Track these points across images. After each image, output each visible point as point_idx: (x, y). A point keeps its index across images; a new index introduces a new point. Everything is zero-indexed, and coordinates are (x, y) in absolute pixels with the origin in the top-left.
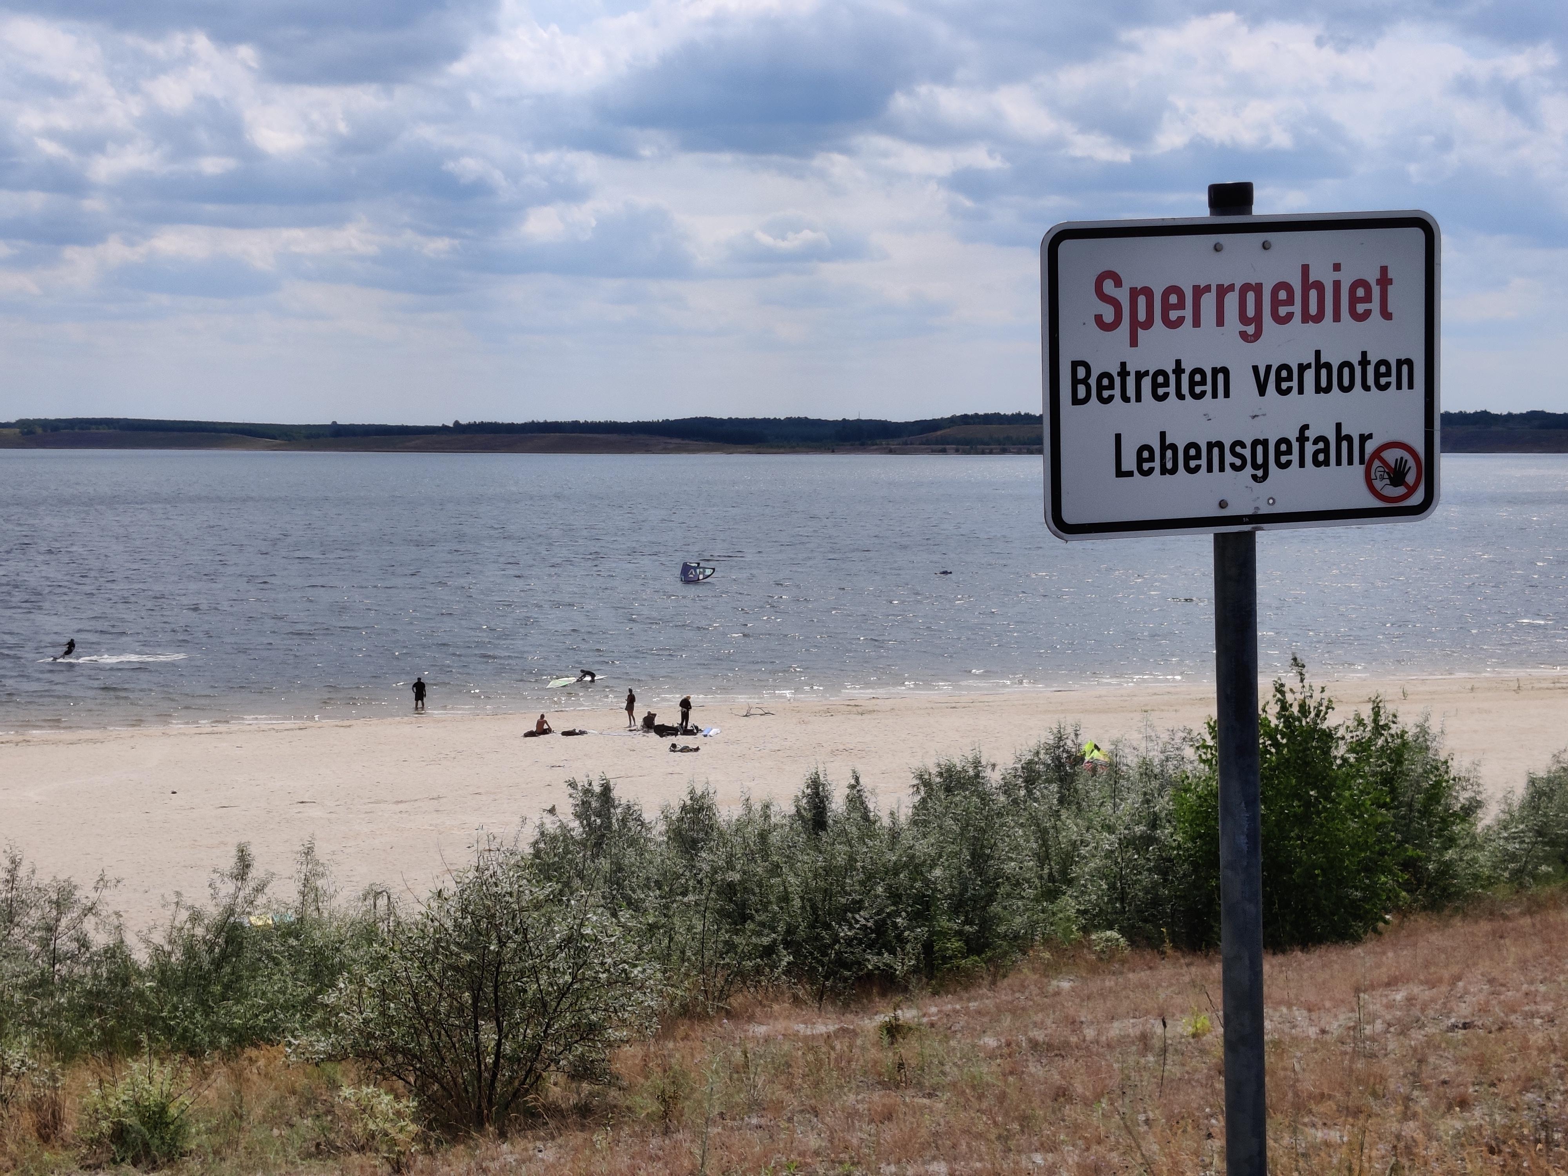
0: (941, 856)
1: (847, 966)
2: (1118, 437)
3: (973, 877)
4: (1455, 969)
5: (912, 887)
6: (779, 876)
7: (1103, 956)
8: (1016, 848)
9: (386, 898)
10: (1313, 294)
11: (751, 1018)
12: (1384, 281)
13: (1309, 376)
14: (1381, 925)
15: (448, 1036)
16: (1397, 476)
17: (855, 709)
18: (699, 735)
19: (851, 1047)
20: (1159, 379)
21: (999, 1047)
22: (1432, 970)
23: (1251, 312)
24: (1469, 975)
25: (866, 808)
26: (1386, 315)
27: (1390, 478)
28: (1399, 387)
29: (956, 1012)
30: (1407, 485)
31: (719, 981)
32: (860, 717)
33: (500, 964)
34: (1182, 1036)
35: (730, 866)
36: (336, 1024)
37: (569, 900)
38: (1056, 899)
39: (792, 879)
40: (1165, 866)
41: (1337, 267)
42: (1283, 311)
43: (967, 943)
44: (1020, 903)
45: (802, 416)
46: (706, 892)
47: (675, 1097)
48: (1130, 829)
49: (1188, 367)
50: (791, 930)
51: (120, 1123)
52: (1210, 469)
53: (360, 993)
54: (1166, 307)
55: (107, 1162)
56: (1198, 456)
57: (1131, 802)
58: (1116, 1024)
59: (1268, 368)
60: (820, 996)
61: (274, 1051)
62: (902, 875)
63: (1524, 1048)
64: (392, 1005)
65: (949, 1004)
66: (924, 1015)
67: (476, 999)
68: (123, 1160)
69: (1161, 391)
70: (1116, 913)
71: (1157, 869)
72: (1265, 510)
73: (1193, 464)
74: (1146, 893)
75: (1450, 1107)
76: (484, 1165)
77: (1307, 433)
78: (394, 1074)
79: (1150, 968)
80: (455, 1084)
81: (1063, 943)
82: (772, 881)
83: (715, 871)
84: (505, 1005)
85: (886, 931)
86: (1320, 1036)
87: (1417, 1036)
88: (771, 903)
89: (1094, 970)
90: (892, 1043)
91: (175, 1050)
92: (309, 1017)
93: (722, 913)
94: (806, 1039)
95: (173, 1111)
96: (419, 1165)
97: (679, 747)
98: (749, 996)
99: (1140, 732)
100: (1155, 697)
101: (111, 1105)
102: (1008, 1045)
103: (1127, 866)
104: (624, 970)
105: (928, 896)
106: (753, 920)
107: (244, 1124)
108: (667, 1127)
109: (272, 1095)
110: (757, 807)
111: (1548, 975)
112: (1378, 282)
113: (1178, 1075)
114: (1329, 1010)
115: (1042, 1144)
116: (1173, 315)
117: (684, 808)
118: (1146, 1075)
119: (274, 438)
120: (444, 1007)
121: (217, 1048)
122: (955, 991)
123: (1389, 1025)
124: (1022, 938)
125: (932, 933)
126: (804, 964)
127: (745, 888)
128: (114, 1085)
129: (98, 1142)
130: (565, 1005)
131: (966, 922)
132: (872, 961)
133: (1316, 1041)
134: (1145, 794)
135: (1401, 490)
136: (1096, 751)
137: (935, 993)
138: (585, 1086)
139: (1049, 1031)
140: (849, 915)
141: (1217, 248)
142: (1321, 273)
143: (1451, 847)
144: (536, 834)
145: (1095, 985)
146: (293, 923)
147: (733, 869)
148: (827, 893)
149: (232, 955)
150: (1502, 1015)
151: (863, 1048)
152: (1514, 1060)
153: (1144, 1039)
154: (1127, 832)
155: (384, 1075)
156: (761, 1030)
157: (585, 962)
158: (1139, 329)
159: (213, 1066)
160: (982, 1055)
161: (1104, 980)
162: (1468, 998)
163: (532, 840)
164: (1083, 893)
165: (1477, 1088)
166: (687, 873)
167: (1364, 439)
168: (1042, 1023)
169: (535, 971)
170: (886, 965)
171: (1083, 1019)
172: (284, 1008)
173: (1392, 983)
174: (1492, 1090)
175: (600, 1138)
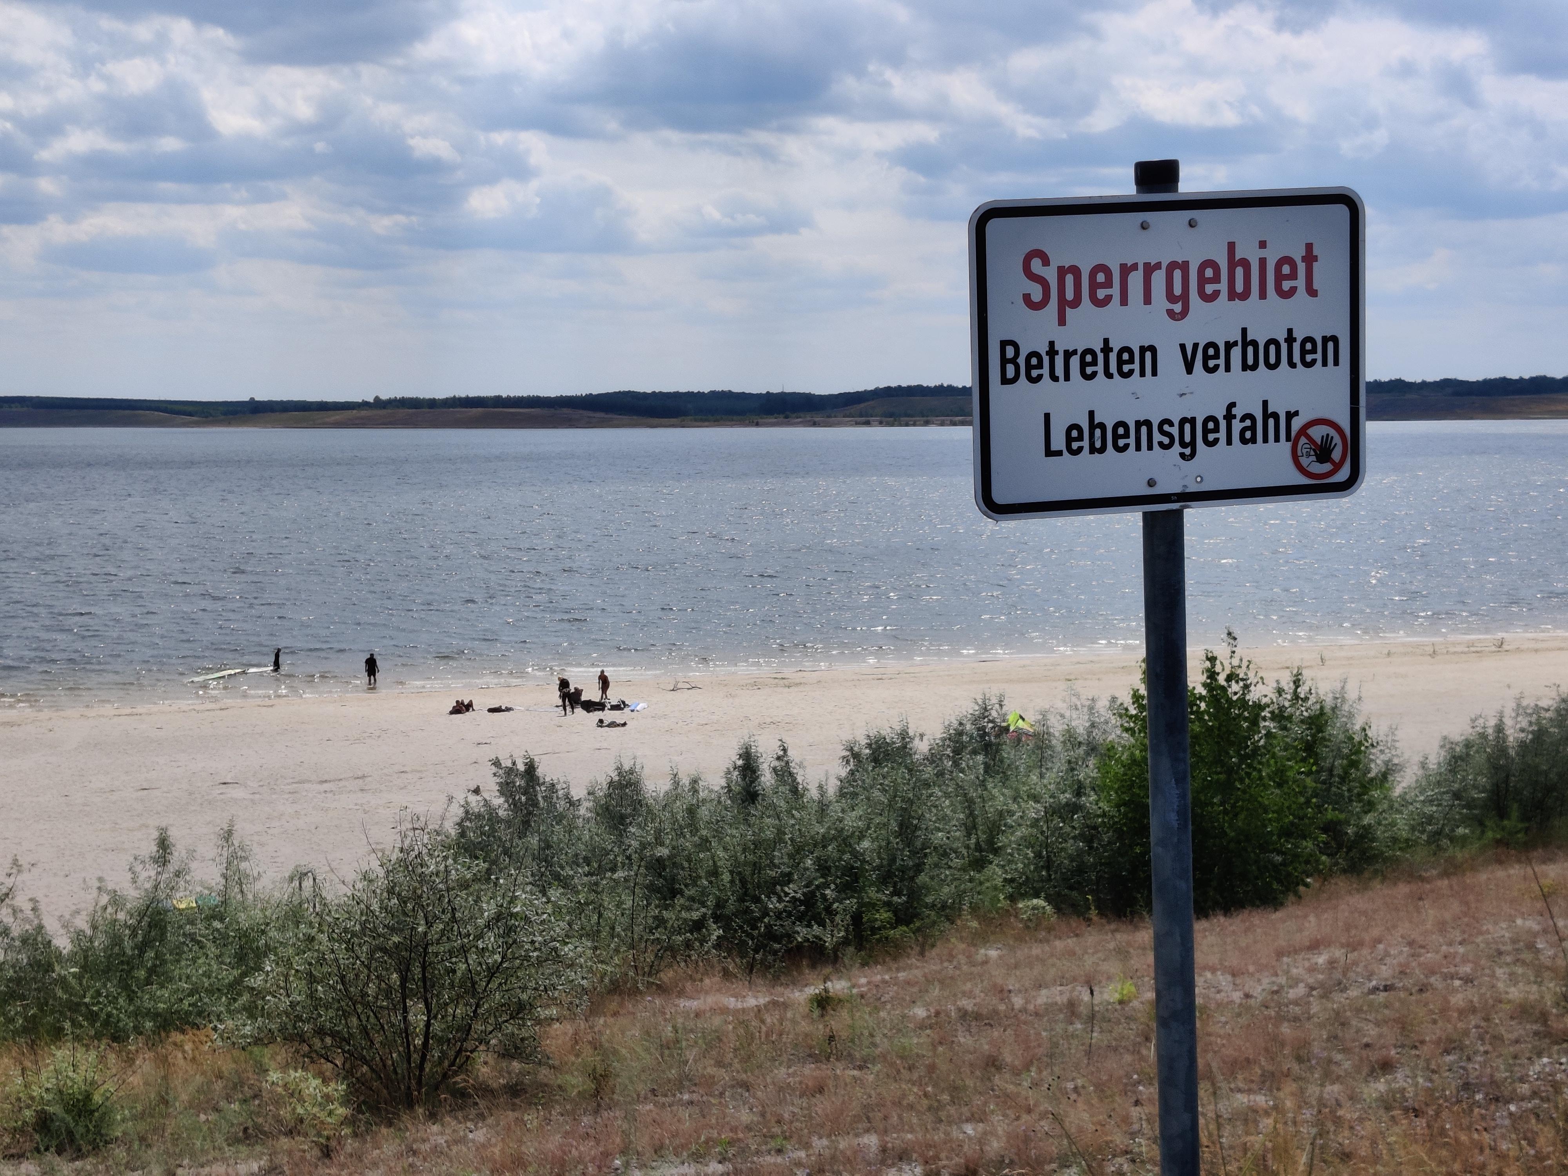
0: (869, 828)
1: (777, 939)
2: (1047, 416)
3: (901, 846)
4: (1376, 932)
5: (841, 859)
6: (709, 850)
7: (1029, 924)
8: (944, 819)
9: (311, 880)
10: (1239, 272)
11: (681, 994)
12: (1310, 258)
13: (1236, 353)
14: (1301, 888)
15: (376, 1017)
16: (1323, 452)
17: (782, 682)
18: (626, 710)
19: (781, 1020)
20: (1088, 358)
21: (929, 1017)
22: (1353, 932)
23: (1178, 290)
24: (1389, 937)
25: (795, 780)
26: (1312, 292)
27: (1316, 455)
28: (1325, 364)
29: (885, 982)
30: (1333, 462)
31: (650, 957)
32: (786, 689)
33: (427, 945)
34: (1109, 1003)
35: (659, 841)
36: (263, 1007)
37: (497, 879)
38: (983, 868)
39: (721, 853)
40: (1090, 835)
41: (1263, 245)
42: (1209, 289)
43: (895, 913)
44: (947, 873)
45: (726, 389)
46: (635, 868)
47: (605, 1076)
48: (1054, 797)
49: (1116, 346)
50: (720, 904)
51: (43, 1111)
52: (1138, 448)
53: (286, 977)
54: (1094, 286)
55: (31, 1151)
56: (1126, 435)
57: (1056, 770)
58: (1044, 992)
59: (1196, 346)
60: (750, 969)
61: (201, 1035)
62: (830, 848)
63: (1444, 1010)
64: (319, 988)
65: (878, 974)
66: (854, 986)
67: (404, 980)
68: (47, 1149)
69: (1089, 370)
70: (1042, 881)
71: (1081, 837)
72: (1193, 488)
73: (1121, 442)
74: (1072, 861)
75: (1372, 1071)
76: (415, 1147)
77: (1234, 411)
78: (322, 1056)
79: (1077, 935)
80: (384, 1066)
81: (990, 911)
82: (701, 856)
83: (643, 846)
84: (433, 986)
85: (815, 903)
86: (1244, 1001)
87: (1339, 998)
88: (700, 877)
89: (1020, 939)
90: (822, 1016)
91: (98, 1036)
92: (235, 1000)
93: (652, 888)
94: (736, 1012)
95: (97, 1098)
96: (349, 1149)
97: (606, 723)
98: (680, 971)
99: (1064, 701)
100: (1078, 666)
101: (35, 1094)
102: (937, 1014)
103: (1053, 835)
104: (555, 949)
105: (857, 868)
106: (682, 896)
107: (171, 1110)
108: (599, 1105)
109: (199, 1079)
110: (685, 781)
111: (1466, 936)
112: (1304, 259)
113: (1106, 1042)
114: (1252, 975)
115: (973, 1115)
116: (1101, 294)
117: (611, 784)
118: (1075, 1042)
119: (190, 415)
120: (372, 989)
121: (141, 1033)
122: (884, 962)
123: (1312, 989)
124: (950, 908)
125: (861, 904)
126: (734, 937)
127: (674, 864)
128: (38, 1072)
129: (22, 1131)
130: (493, 985)
131: (893, 894)
132: (802, 933)
133: (1241, 1004)
134: (1069, 762)
135: (1327, 467)
136: (1020, 721)
137: (864, 964)
138: (516, 1065)
139: (978, 1000)
140: (778, 887)
141: (1144, 226)
142: (1247, 251)
143: (1370, 811)
144: (461, 812)
145: (1022, 953)
146: (217, 906)
147: (662, 844)
148: (756, 867)
149: (155, 940)
150: (1422, 976)
151: (794, 1021)
152: (1435, 1022)
153: (1072, 1006)
154: (1052, 800)
155: (311, 1058)
156: (694, 1005)
157: (515, 942)
158: (1067, 309)
159: (137, 1051)
160: (911, 1025)
161: (1031, 948)
162: (1388, 960)
163: (458, 820)
164: (1010, 862)
165: (1399, 1050)
166: (616, 849)
167: (1290, 416)
168: (971, 992)
169: (464, 951)
170: (816, 937)
171: (1011, 988)
172: (210, 992)
173: (1315, 946)
174: (1414, 1052)
175: (531, 1118)
